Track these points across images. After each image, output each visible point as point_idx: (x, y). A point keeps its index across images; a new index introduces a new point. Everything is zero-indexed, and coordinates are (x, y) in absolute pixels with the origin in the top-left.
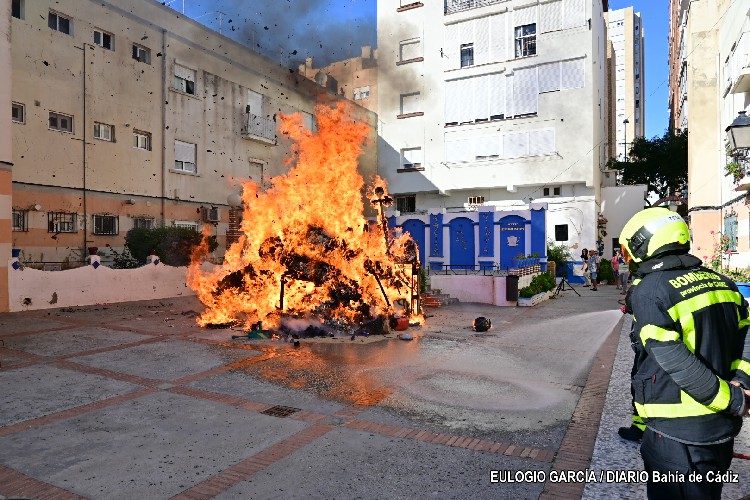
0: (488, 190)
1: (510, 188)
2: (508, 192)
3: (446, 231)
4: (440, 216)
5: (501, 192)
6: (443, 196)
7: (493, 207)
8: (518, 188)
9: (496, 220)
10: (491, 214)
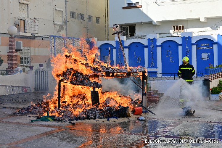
0: (187, 21)
1: (202, 20)
2: (201, 22)
3: (159, 50)
4: (155, 40)
5: (196, 22)
6: (155, 26)
7: (191, 33)
8: (208, 19)
9: (194, 41)
10: (190, 38)
